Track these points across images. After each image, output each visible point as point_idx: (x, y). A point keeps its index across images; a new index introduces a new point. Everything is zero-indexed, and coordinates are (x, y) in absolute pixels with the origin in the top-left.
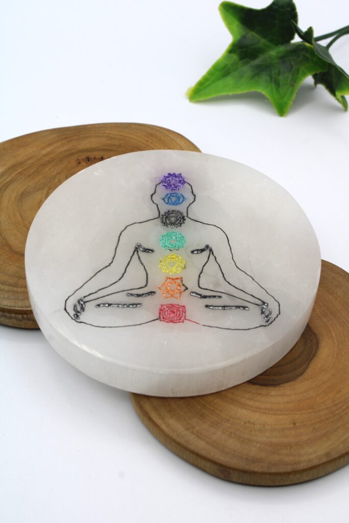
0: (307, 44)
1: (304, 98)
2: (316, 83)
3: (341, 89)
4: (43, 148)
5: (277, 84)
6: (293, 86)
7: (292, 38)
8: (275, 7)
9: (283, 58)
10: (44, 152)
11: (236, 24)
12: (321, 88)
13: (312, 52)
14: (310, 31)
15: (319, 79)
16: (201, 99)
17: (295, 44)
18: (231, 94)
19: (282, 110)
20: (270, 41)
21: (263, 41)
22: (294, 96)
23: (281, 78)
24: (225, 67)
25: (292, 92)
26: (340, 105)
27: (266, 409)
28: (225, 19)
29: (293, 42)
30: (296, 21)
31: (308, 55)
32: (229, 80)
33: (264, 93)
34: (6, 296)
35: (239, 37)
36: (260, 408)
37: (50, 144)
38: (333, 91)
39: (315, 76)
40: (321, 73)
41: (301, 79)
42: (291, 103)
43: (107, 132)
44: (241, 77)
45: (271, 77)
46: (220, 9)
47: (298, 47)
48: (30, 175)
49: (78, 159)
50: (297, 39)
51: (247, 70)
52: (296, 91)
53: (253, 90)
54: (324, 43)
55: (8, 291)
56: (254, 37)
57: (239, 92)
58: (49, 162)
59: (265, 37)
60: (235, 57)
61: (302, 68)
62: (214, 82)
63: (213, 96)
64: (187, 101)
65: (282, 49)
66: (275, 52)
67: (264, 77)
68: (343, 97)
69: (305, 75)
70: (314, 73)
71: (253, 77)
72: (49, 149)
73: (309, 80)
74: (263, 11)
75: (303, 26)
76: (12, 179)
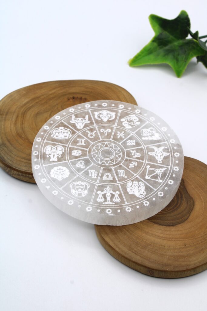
0: (195, 40)
1: (191, 68)
2: (198, 61)
5: (177, 60)
6: (185, 62)
7: (187, 36)
8: (179, 19)
9: (181, 47)
11: (157, 27)
12: (201, 64)
13: (197, 45)
14: (197, 33)
15: (200, 59)
16: (136, 65)
17: (188, 39)
18: (152, 64)
19: (179, 74)
20: (175, 37)
21: (171, 37)
22: (186, 67)
23: (179, 57)
24: (150, 49)
25: (185, 65)
27: (170, 238)
28: (152, 24)
30: (190, 27)
31: (195, 46)
32: (152, 57)
33: (170, 64)
35: (158, 34)
36: (167, 238)
38: (206, 66)
39: (198, 58)
40: (201, 56)
41: (190, 59)
42: (184, 71)
44: (158, 55)
45: (174, 56)
46: (149, 18)
47: (190, 42)
50: (189, 37)
51: (161, 51)
52: (187, 65)
53: (164, 62)
54: (204, 40)
56: (166, 34)
57: (156, 63)
59: (172, 35)
60: (155, 44)
61: (191, 53)
62: (143, 57)
63: (143, 64)
64: (128, 66)
65: (181, 42)
66: (177, 43)
67: (170, 56)
69: (192, 56)
70: (197, 56)
71: (164, 56)
73: (194, 59)
74: (172, 21)
75: (193, 30)
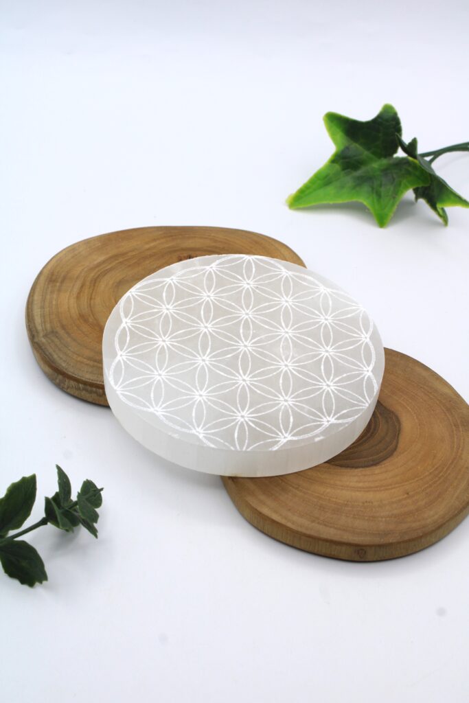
0: (410, 158)
1: (405, 211)
2: (417, 198)
3: (442, 201)
4: (147, 243)
5: (379, 195)
6: (394, 198)
7: (395, 151)
8: (379, 120)
9: (385, 171)
10: (147, 246)
11: (340, 135)
12: (422, 202)
13: (415, 167)
14: (414, 143)
15: (420, 193)
16: (301, 206)
17: (397, 158)
18: (331, 202)
19: (382, 222)
20: (374, 153)
21: (366, 154)
22: (395, 207)
23: (383, 190)
24: (327, 176)
25: (393, 205)
26: (440, 220)
28: (329, 129)
29: (395, 156)
30: (401, 135)
31: (410, 169)
32: (331, 190)
33: (365, 203)
34: (90, 370)
35: (342, 148)
36: (371, 488)
37: (154, 240)
38: (433, 205)
39: (416, 191)
40: (422, 187)
41: (402, 192)
42: (391, 214)
43: (213, 235)
44: (342, 187)
45: (373, 189)
46: (324, 119)
47: (402, 161)
48: (129, 266)
49: (180, 257)
50: (400, 154)
51: (348, 180)
52: (397, 203)
53: (355, 200)
54: (428, 159)
55: (93, 366)
56: (357, 148)
57: (340, 201)
58: (151, 256)
59: (368, 149)
60: (337, 167)
61: (404, 181)
62: (315, 190)
63: (313, 204)
64: (287, 208)
65: (384, 162)
66: (377, 165)
67: (366, 188)
68: (443, 209)
69: (406, 188)
70: (415, 187)
71: (354, 188)
72: (152, 244)
73: (410, 194)
74: (368, 123)
75: (406, 139)
76: (112, 267)
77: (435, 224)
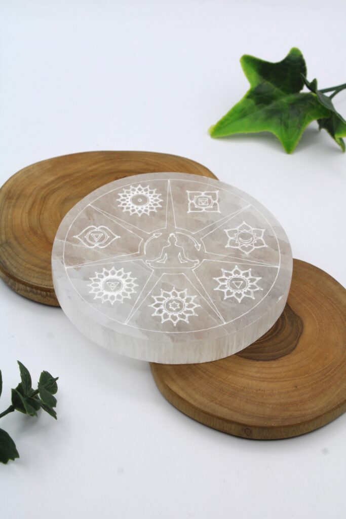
1: (308, 139)
2: (320, 127)
3: (339, 132)
4: (90, 166)
5: (286, 126)
6: (300, 128)
7: (301, 88)
8: (287, 61)
9: (293, 105)
10: (90, 169)
11: (254, 74)
12: (324, 131)
14: (315, 82)
15: (324, 124)
16: (221, 136)
17: (303, 94)
18: (246, 132)
19: (289, 148)
20: (283, 90)
21: (276, 90)
22: (300, 137)
23: (290, 122)
24: (243, 109)
25: (299, 134)
26: (339, 147)
28: (245, 70)
29: (302, 92)
30: (305, 75)
31: (314, 103)
32: (246, 121)
33: (275, 133)
35: (256, 85)
37: (96, 163)
38: (333, 135)
39: (319, 121)
40: (324, 119)
41: (306, 123)
42: (297, 142)
44: (256, 119)
45: (281, 120)
46: (241, 61)
47: (306, 97)
50: (305, 90)
51: (261, 113)
52: (302, 133)
53: (266, 130)
54: (328, 94)
56: (269, 85)
57: (253, 131)
59: (278, 86)
60: (252, 102)
61: (309, 114)
62: (233, 121)
63: (231, 134)
64: (209, 137)
65: (292, 97)
66: (286, 100)
67: (275, 120)
68: (341, 140)
69: (310, 119)
70: (318, 118)
71: (266, 120)
72: (94, 167)
73: (314, 124)
74: (277, 65)
75: (310, 78)
77: (334, 150)
